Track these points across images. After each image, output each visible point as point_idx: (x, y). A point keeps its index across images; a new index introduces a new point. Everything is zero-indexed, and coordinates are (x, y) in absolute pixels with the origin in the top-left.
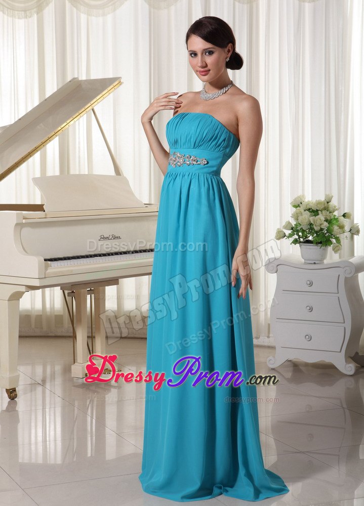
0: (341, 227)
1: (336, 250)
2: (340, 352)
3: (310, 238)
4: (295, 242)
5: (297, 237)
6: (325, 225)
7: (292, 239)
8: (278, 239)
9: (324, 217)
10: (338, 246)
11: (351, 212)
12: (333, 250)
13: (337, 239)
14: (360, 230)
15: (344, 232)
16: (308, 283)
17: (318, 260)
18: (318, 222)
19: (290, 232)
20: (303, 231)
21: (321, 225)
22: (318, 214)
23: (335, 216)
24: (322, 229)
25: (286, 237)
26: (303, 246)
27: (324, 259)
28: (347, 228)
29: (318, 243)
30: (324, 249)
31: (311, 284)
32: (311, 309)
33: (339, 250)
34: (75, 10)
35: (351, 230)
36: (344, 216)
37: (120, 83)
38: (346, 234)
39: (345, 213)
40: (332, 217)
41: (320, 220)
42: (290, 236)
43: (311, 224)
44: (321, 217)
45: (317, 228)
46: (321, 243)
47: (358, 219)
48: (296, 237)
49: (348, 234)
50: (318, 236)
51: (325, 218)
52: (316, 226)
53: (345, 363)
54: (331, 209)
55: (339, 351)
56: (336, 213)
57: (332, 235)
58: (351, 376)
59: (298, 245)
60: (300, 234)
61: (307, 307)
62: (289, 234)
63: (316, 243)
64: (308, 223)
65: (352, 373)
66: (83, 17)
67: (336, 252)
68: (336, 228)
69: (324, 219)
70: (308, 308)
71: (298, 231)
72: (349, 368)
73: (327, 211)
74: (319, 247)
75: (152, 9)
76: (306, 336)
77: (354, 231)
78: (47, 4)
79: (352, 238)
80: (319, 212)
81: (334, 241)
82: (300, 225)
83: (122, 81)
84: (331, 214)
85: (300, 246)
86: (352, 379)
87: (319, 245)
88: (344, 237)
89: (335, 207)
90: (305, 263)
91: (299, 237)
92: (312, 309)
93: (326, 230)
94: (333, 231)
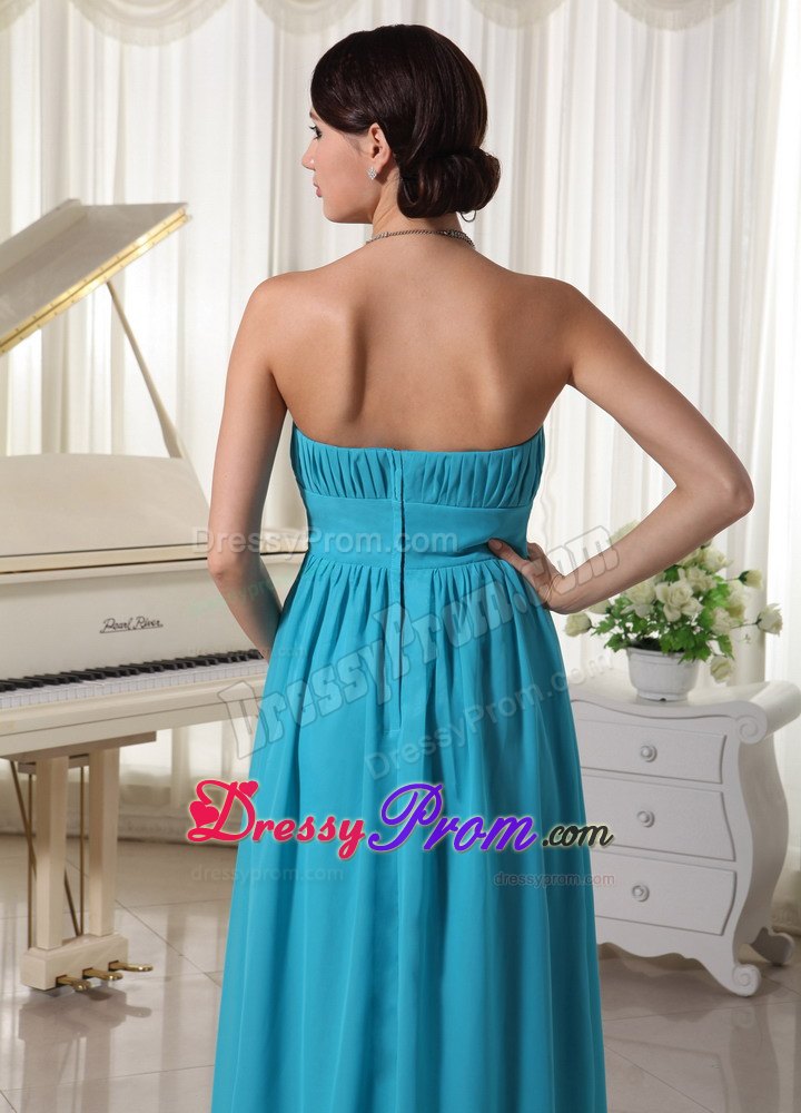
0: (735, 611)
1: (719, 672)
2: (722, 934)
3: (655, 635)
4: (617, 643)
5: (622, 631)
6: (694, 609)
7: (607, 636)
8: (574, 634)
9: (693, 584)
10: (724, 664)
11: (760, 570)
12: (713, 672)
13: (724, 642)
14: (783, 621)
15: (741, 625)
16: (646, 752)
17: (672, 694)
18: (677, 600)
19: (603, 617)
20: (636, 619)
21: (682, 606)
22: (676, 578)
23: (719, 579)
24: (684, 618)
25: (592, 631)
26: (634, 656)
27: (688, 690)
28: (749, 615)
29: (671, 652)
30: (688, 666)
31: (652, 755)
32: (650, 820)
33: (726, 674)
34: (90, 27)
35: (759, 621)
36: (743, 578)
37: (185, 218)
38: (745, 631)
39: (746, 573)
40: (713, 585)
41: (682, 593)
42: (603, 628)
43: (656, 603)
44: (684, 586)
45: (671, 616)
46: (681, 650)
47: (777, 593)
48: (617, 630)
49: (749, 630)
50: (673, 633)
51: (694, 588)
52: (669, 608)
53: (732, 965)
54: (711, 565)
55: (719, 932)
56: (722, 573)
57: (711, 632)
58: (748, 997)
59: (622, 652)
60: (630, 625)
61: (641, 813)
62: (602, 623)
63: (669, 651)
64: (650, 600)
65: (750, 990)
66: (111, 46)
67: (718, 678)
68: (720, 616)
69: (691, 592)
70: (643, 817)
71: (624, 618)
72: (743, 980)
73: (701, 568)
74: (677, 661)
75: (282, 33)
76: (634, 889)
77: (768, 622)
78: (22, 10)
79: (762, 641)
80: (681, 572)
81: (714, 645)
82: (631, 603)
83: (188, 212)
84: (710, 577)
85: (629, 654)
86: (749, 1007)
87: (677, 655)
88: (741, 637)
89: (720, 559)
90: (639, 701)
91: (627, 631)
92: (653, 820)
93: (696, 620)
94: (712, 622)
